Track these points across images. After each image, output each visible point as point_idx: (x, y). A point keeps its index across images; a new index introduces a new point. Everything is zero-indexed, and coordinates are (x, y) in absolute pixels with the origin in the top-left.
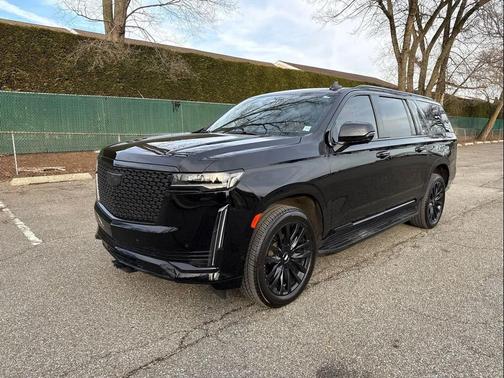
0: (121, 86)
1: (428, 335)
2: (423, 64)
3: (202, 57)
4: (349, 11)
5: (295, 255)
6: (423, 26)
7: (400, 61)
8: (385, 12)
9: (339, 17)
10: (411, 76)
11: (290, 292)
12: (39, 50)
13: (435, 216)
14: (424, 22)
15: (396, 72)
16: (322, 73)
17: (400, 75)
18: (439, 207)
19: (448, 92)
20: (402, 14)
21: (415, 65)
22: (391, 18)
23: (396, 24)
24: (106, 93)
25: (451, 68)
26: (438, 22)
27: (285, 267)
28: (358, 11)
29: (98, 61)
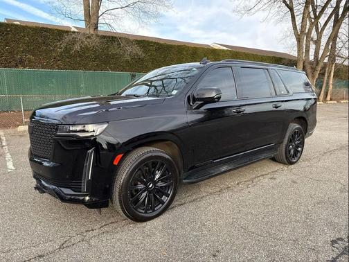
0: (95, 64)
1: (245, 248)
2: (317, 42)
3: (152, 42)
4: (260, 6)
5: (160, 184)
6: (317, 14)
7: (299, 40)
8: (287, 5)
9: (253, 11)
10: (307, 51)
11: (154, 211)
12: (40, 41)
13: (295, 155)
14: (318, 11)
15: (296, 48)
16: (240, 51)
17: (299, 51)
18: (300, 149)
19: (337, 62)
20: (300, 6)
21: (311, 42)
22: (291, 9)
23: (295, 14)
24: (85, 69)
25: (339, 45)
26: (329, 11)
27: (150, 192)
28: (266, 5)
29: (77, 47)
